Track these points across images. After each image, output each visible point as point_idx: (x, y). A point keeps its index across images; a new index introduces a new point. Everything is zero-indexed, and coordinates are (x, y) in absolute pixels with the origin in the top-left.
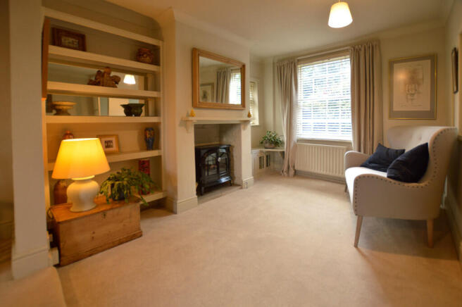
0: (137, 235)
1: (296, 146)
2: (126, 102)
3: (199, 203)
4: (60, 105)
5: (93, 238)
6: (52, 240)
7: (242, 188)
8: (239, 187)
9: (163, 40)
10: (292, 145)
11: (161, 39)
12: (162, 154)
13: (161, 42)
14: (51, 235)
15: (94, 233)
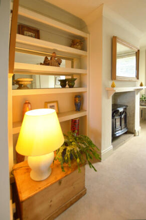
2: (63, 78)
4: (22, 81)
5: (50, 206)
6: (15, 211)
7: (135, 136)
8: (133, 135)
9: (89, 34)
11: (87, 32)
12: (87, 114)
13: (88, 35)
14: (14, 204)
15: (51, 201)
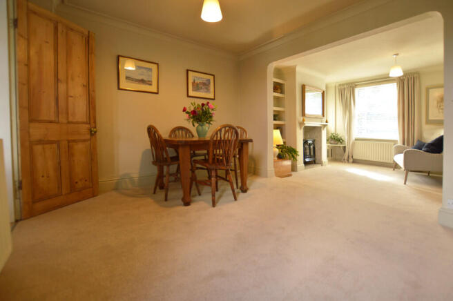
0: (290, 175)
1: (354, 143)
3: (305, 168)
10: (351, 143)
